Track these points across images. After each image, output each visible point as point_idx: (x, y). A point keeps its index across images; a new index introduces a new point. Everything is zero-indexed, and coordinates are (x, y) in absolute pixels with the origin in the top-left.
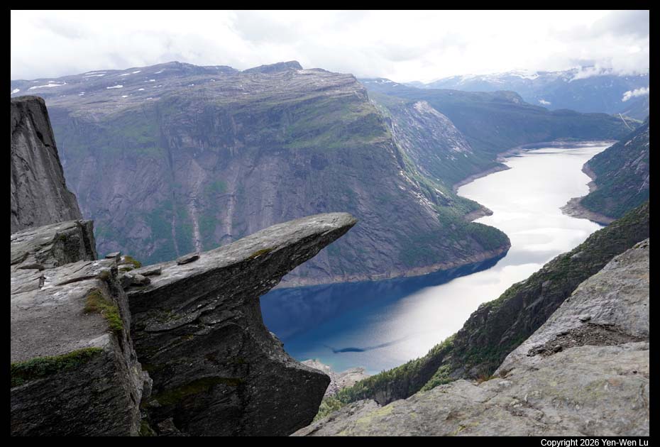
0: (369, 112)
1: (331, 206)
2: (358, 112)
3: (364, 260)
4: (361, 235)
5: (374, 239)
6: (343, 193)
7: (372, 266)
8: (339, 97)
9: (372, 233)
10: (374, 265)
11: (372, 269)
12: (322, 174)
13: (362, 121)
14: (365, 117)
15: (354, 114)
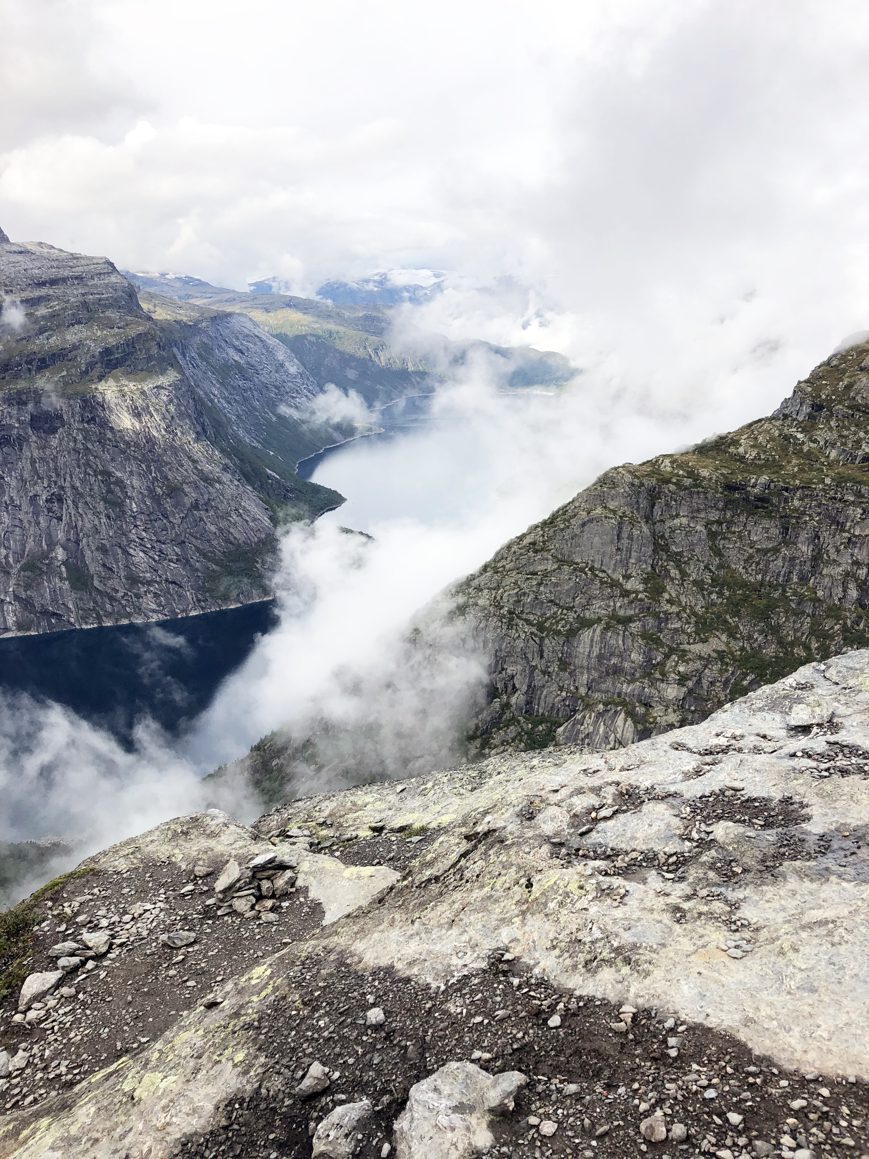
0: (141, 329)
1: (73, 501)
2: (119, 328)
3: (138, 596)
4: (131, 551)
5: (157, 558)
6: (96, 476)
7: (154, 606)
8: (81, 298)
9: (153, 547)
10: (159, 605)
11: (154, 611)
12: (54, 442)
13: (128, 345)
14: (133, 338)
15: (113, 332)
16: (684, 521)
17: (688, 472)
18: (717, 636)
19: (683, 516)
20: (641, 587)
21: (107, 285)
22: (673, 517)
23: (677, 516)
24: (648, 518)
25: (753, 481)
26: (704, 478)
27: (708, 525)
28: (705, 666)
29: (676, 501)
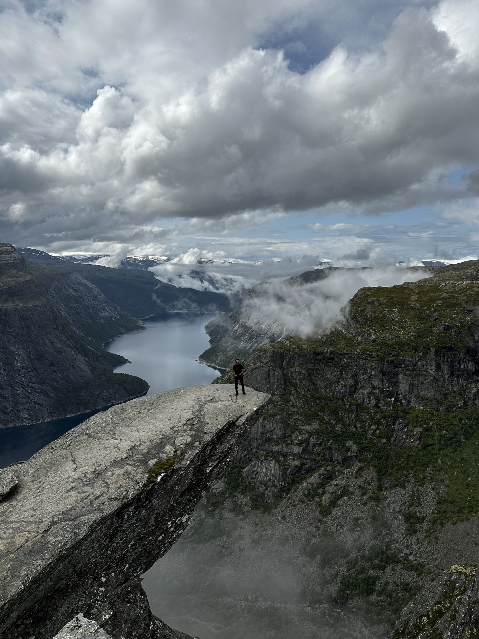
0: (27, 278)
3: (18, 411)
13: (20, 286)
14: (23, 282)
15: (12, 279)
16: (297, 368)
17: (297, 347)
18: (315, 422)
19: (297, 366)
20: (279, 399)
21: (11, 257)
22: (292, 367)
23: (294, 366)
24: (281, 367)
25: (326, 350)
26: (305, 349)
27: (307, 370)
28: (310, 436)
29: (293, 359)
